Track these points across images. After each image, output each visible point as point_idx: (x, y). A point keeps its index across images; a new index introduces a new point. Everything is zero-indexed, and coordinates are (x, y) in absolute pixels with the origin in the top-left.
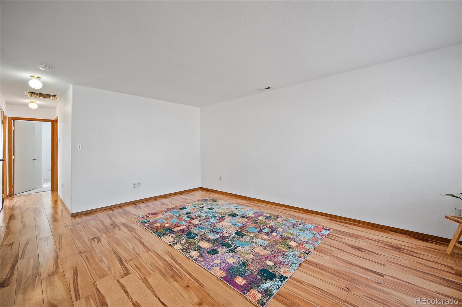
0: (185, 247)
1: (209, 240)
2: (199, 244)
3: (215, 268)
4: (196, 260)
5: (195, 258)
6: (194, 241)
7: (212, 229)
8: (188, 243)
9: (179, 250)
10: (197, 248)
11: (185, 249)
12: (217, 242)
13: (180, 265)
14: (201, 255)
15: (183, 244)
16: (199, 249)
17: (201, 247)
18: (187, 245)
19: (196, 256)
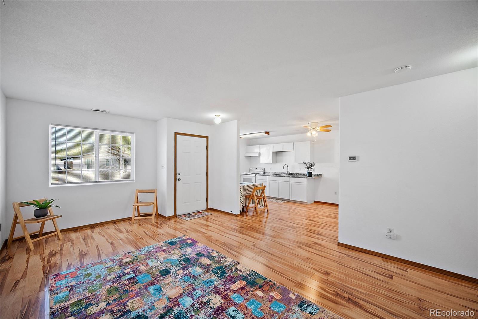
0: (223, 259)
1: (202, 266)
2: (211, 262)
3: (201, 246)
4: (213, 250)
5: (214, 252)
6: (216, 265)
7: (194, 281)
8: (221, 263)
9: (227, 257)
10: (213, 258)
11: (223, 258)
12: (193, 264)
13: (224, 249)
14: (209, 253)
15: (226, 262)
16: (211, 258)
17: (210, 259)
18: (222, 261)
19: (213, 253)
